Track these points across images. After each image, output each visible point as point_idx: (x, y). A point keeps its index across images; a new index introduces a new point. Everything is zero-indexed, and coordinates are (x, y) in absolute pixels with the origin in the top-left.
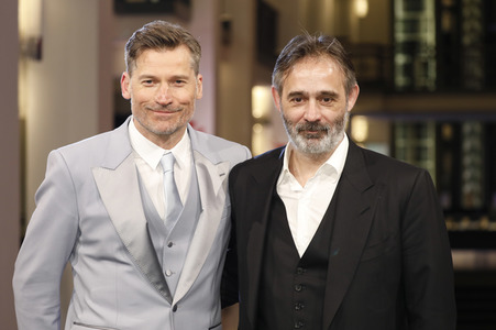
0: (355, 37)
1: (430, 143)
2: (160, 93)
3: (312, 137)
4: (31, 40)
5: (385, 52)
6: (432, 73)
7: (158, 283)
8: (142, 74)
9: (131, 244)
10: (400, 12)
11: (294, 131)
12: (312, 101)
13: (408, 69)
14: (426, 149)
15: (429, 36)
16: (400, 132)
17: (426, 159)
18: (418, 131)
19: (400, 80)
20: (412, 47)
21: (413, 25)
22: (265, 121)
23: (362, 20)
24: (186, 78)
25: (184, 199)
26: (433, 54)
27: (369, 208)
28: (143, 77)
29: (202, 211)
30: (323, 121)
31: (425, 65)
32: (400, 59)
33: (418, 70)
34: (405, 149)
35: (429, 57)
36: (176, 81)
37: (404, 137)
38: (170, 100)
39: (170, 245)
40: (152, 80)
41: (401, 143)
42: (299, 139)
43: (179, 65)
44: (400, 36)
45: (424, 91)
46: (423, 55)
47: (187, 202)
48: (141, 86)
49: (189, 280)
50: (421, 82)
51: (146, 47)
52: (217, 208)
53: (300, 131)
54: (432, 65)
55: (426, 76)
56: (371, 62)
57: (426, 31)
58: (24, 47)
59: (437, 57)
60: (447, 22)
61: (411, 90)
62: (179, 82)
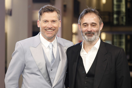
0: (102, 10)
1: (124, 40)
2: (49, 25)
3: (89, 36)
4: (9, 10)
5: (111, 14)
6: (124, 20)
7: (48, 81)
8: (43, 19)
9: (41, 69)
10: (115, 3)
11: (84, 34)
12: (89, 26)
13: (117, 19)
14: (123, 42)
15: (123, 9)
16: (115, 37)
17: (123, 45)
18: (120, 37)
19: (115, 22)
20: (119, 13)
21: (119, 6)
22: (76, 34)
23: (104, 5)
24: (56, 21)
25: (55, 57)
26: (125, 15)
27: (106, 60)
28: (44, 20)
29: (60, 60)
30: (93, 31)
31: (122, 18)
32: (115, 16)
33: (120, 19)
34: (116, 42)
35: (124, 15)
36: (53, 21)
37: (116, 39)
38: (51, 27)
39: (52, 70)
40: (46, 21)
41: (115, 40)
42: (86, 36)
43: (54, 17)
44: (115, 9)
45: (122, 25)
46: (122, 15)
47: (56, 58)
48: (43, 23)
49: (57, 80)
50: (121, 23)
51: (45, 12)
52: (64, 60)
53: (86, 34)
54: (124, 18)
55: (123, 21)
56: (107, 17)
57: (123, 8)
58: (7, 12)
59: (126, 16)
60: (129, 5)
61: (118, 25)
62: (54, 22)
